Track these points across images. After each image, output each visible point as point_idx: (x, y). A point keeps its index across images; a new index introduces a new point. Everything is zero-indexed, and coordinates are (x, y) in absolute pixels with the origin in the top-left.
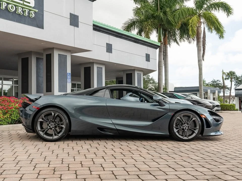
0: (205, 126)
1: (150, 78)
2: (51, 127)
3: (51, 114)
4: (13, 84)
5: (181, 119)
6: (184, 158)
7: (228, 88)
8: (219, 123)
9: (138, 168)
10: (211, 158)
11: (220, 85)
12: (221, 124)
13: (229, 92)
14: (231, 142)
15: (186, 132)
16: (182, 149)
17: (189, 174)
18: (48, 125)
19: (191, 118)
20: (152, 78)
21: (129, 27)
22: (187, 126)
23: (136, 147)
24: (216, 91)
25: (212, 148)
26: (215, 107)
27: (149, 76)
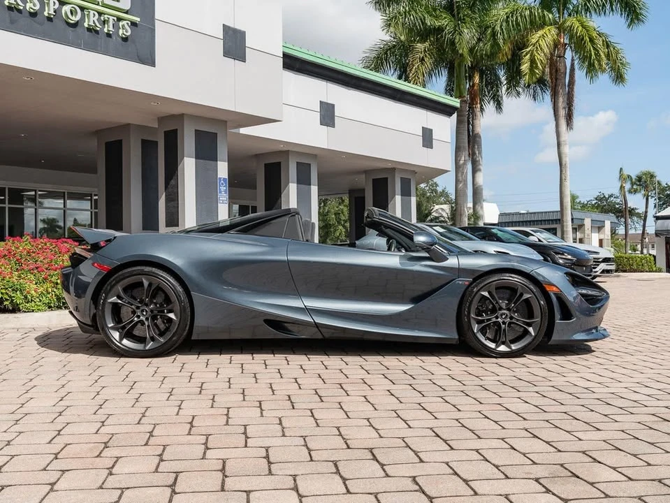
0: (558, 315)
1: (439, 189)
2: (142, 318)
3: (141, 284)
4: (91, 208)
5: (490, 295)
6: (488, 407)
7: (638, 213)
8: (598, 305)
9: (344, 439)
10: (563, 409)
11: (617, 206)
12: (601, 309)
13: (642, 224)
14: (629, 358)
15: (505, 330)
16: (490, 381)
17: (487, 460)
18: (134, 312)
19: (518, 294)
20: (443, 191)
21: (379, 60)
22: (507, 315)
23: (363, 374)
24: (606, 222)
25: (573, 378)
26: (599, 262)
27: (437, 185)
